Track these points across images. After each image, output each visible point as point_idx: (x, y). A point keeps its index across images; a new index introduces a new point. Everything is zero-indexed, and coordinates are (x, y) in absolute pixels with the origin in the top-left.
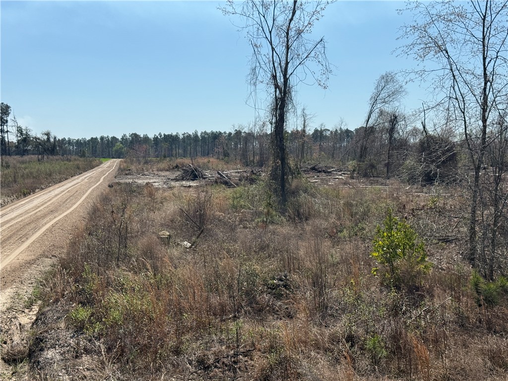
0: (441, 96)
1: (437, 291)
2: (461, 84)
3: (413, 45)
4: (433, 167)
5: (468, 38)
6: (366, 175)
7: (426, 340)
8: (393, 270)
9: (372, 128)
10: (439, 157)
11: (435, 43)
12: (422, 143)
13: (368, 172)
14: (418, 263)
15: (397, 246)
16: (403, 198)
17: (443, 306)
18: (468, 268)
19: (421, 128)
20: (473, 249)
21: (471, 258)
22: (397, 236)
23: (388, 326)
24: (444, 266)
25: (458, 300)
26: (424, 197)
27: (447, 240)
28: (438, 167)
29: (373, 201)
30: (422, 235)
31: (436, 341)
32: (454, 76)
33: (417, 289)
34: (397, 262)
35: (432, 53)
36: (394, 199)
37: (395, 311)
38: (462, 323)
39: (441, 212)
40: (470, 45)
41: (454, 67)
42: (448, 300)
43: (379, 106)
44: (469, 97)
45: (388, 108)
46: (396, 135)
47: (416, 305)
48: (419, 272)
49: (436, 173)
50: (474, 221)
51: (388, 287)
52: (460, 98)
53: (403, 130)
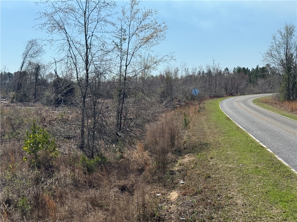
0: (63, 55)
1: (62, 167)
2: (74, 49)
3: (45, 24)
4: (59, 96)
5: (76, 23)
6: (21, 101)
7: (55, 197)
8: (36, 157)
9: (25, 72)
10: (63, 90)
11: (58, 24)
12: (55, 82)
13: (23, 99)
14: (51, 152)
15: (39, 143)
16: (44, 114)
17: (65, 176)
18: (80, 153)
19: (54, 73)
20: (83, 142)
21: (81, 147)
22: (39, 137)
23: (33, 191)
24: (67, 152)
25: (73, 170)
26: (57, 113)
27: (69, 138)
28: (63, 96)
29: (26, 116)
30: (54, 135)
31: (61, 197)
32: (70, 44)
33: (51, 167)
34: (39, 152)
35: (57, 30)
36: (38, 115)
37: (37, 181)
38: (76, 184)
39: (65, 121)
40: (77, 28)
41: (69, 39)
42: (68, 172)
43: (28, 59)
44: (78, 57)
45: (34, 61)
46: (39, 77)
47: (50, 177)
48: (52, 157)
49: (61, 100)
50: (83, 126)
51: (33, 168)
52: (73, 57)
53: (44, 73)
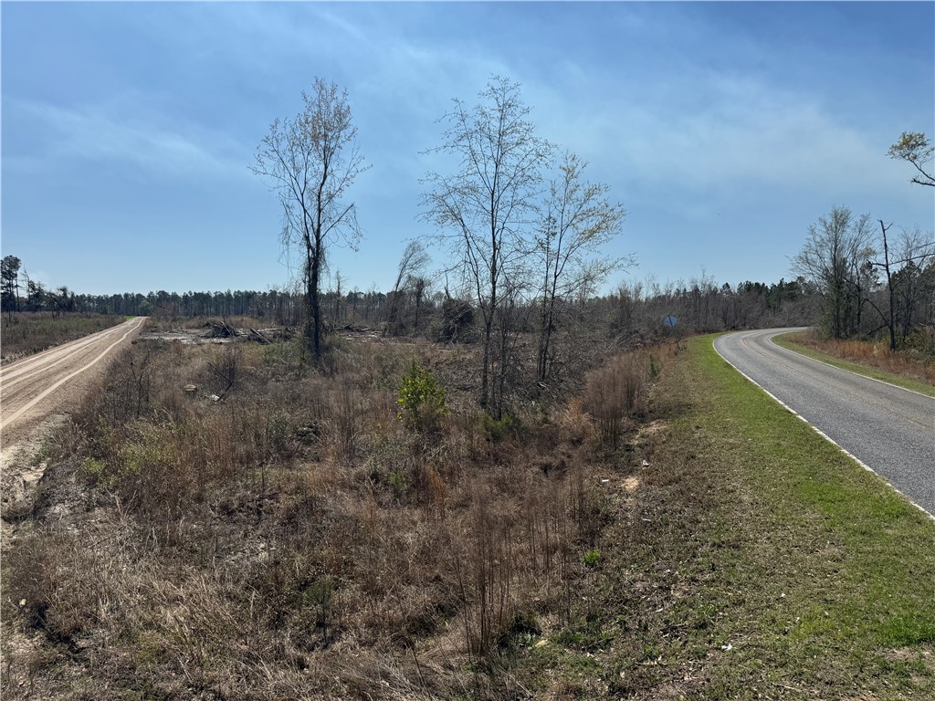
0: (458, 259)
1: (454, 429)
2: (475, 251)
3: (433, 212)
4: (451, 322)
5: (479, 209)
6: (396, 334)
7: (442, 474)
8: (417, 413)
9: (401, 291)
10: (457, 314)
11: (452, 212)
12: (445, 306)
13: (398, 331)
14: (437, 407)
15: (420, 393)
16: (429, 354)
17: (458, 444)
18: (481, 412)
19: (444, 291)
20: (485, 395)
21: (483, 404)
22: (421, 383)
23: (411, 462)
24: (461, 410)
25: (471, 437)
26: (446, 352)
27: (465, 389)
28: (456, 322)
29: (402, 356)
30: (443, 384)
31: (451, 474)
32: (468, 242)
33: (437, 430)
34: (420, 407)
35: (450, 221)
36: (420, 354)
37: (417, 449)
38: (474, 458)
39: (459, 364)
40: (481, 216)
41: (468, 235)
42: (463, 439)
43: (407, 271)
44: (481, 262)
45: (415, 274)
46: (423, 299)
47: (436, 444)
48: (438, 415)
49: (454, 328)
50: (485, 371)
51: (411, 430)
52: (473, 262)
53: (430, 292)
